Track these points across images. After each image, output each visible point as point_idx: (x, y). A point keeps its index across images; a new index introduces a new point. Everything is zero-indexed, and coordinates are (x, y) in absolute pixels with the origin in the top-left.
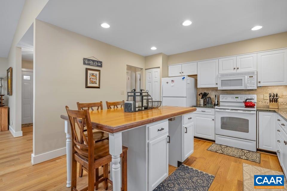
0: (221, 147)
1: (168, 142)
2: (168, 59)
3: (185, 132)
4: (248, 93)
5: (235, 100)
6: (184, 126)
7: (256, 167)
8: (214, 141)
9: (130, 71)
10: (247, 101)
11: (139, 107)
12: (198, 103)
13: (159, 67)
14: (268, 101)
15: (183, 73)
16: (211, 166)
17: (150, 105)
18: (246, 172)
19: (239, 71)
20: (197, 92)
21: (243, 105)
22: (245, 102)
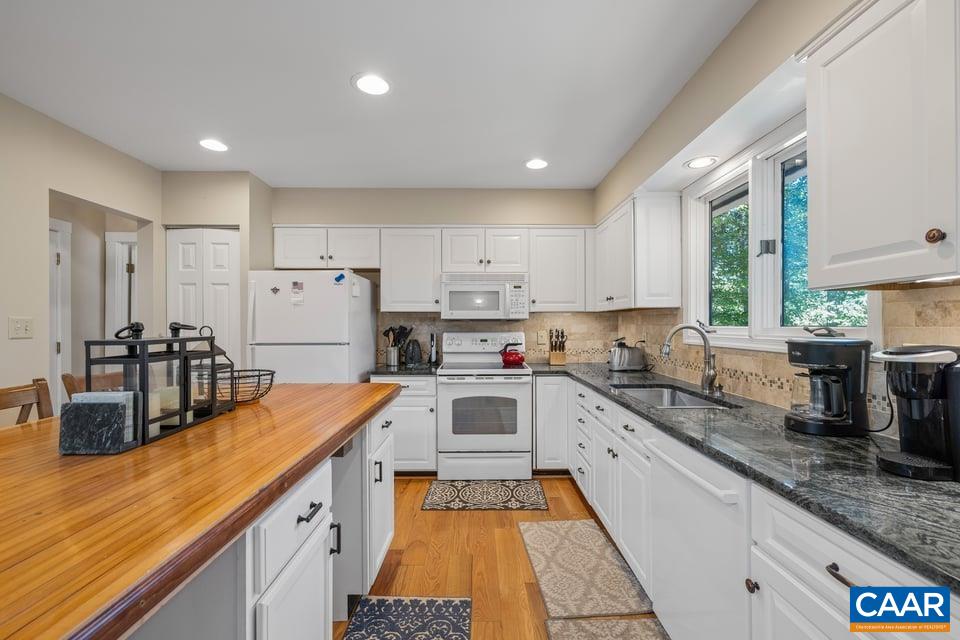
0: (456, 487)
1: (332, 551)
2: (273, 198)
3: (376, 480)
4: (506, 327)
5: (480, 348)
6: (372, 456)
7: (545, 524)
8: (434, 474)
9: (69, 225)
10: (509, 348)
11: (167, 414)
12: (382, 360)
13: (236, 228)
14: (547, 347)
15: (331, 257)
16: (450, 566)
17: (224, 391)
18: (536, 550)
19: (490, 269)
20: (378, 326)
21: (499, 359)
22: (504, 353)
